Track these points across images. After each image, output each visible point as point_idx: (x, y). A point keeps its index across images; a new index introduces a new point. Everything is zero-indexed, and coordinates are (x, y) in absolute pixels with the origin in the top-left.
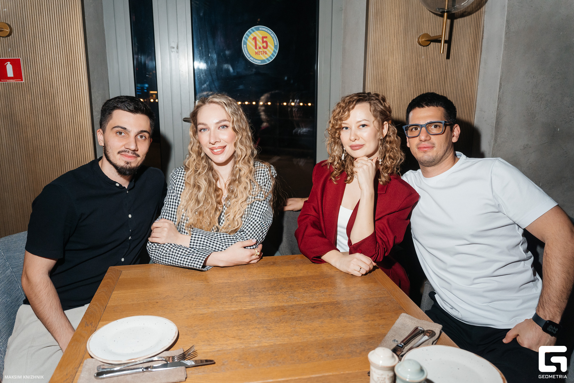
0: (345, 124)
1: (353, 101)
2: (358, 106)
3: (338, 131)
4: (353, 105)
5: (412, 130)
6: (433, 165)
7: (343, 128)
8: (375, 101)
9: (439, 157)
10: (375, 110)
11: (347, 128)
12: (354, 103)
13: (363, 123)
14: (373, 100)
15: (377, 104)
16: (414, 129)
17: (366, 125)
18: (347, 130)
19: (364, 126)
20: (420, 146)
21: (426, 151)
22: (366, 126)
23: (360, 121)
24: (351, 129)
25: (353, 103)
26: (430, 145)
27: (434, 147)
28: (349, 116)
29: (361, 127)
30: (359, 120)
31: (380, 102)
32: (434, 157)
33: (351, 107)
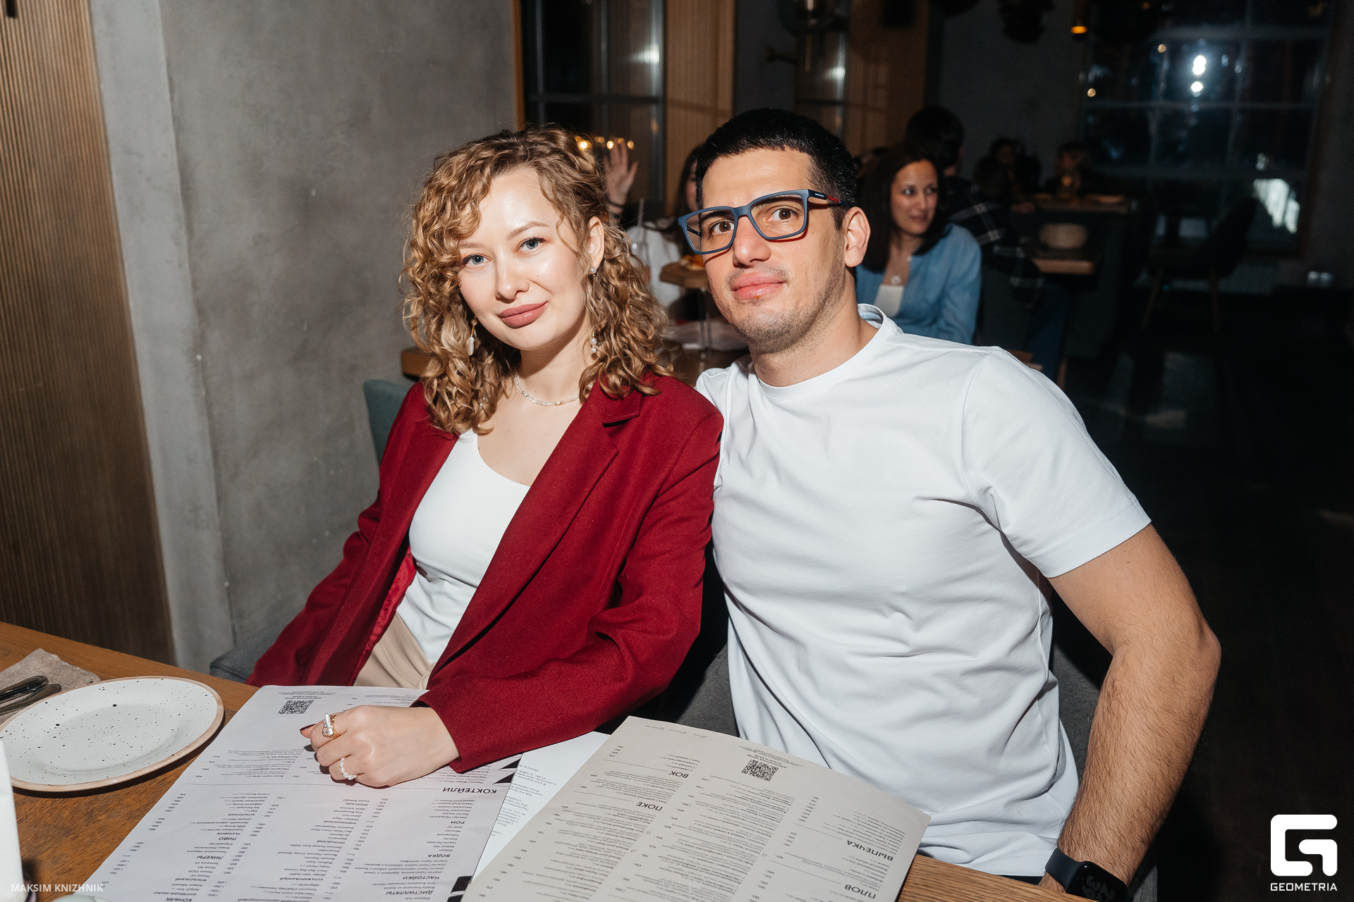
0: (472, 245)
1: (482, 168)
2: (500, 181)
3: (450, 274)
4: (485, 180)
5: (711, 230)
6: (787, 346)
7: (466, 260)
8: (551, 159)
9: (803, 316)
10: (558, 188)
11: (478, 259)
12: (487, 171)
13: (530, 234)
14: (542, 154)
15: (559, 167)
16: (717, 229)
17: (542, 240)
18: (481, 265)
19: (532, 242)
20: (737, 283)
21: (758, 298)
22: (540, 244)
23: (520, 231)
24: (493, 258)
25: (482, 172)
26: (769, 275)
27: (785, 282)
28: (476, 217)
29: (525, 248)
30: (518, 225)
31: (566, 158)
32: (787, 315)
33: (478, 187)
